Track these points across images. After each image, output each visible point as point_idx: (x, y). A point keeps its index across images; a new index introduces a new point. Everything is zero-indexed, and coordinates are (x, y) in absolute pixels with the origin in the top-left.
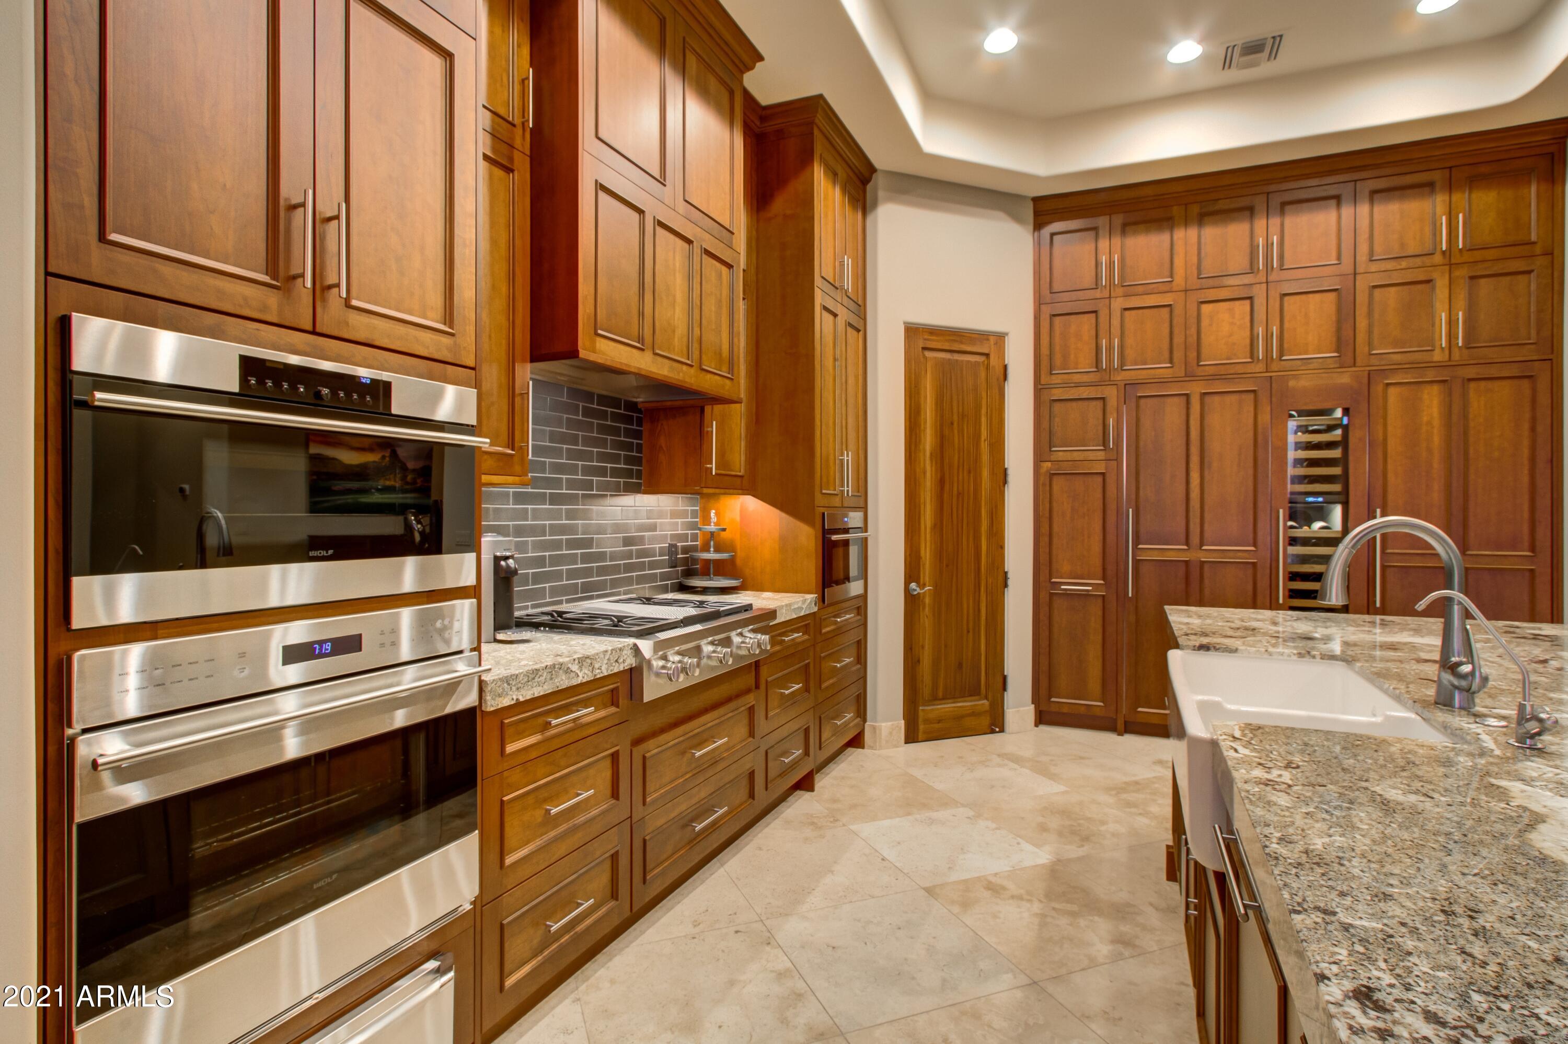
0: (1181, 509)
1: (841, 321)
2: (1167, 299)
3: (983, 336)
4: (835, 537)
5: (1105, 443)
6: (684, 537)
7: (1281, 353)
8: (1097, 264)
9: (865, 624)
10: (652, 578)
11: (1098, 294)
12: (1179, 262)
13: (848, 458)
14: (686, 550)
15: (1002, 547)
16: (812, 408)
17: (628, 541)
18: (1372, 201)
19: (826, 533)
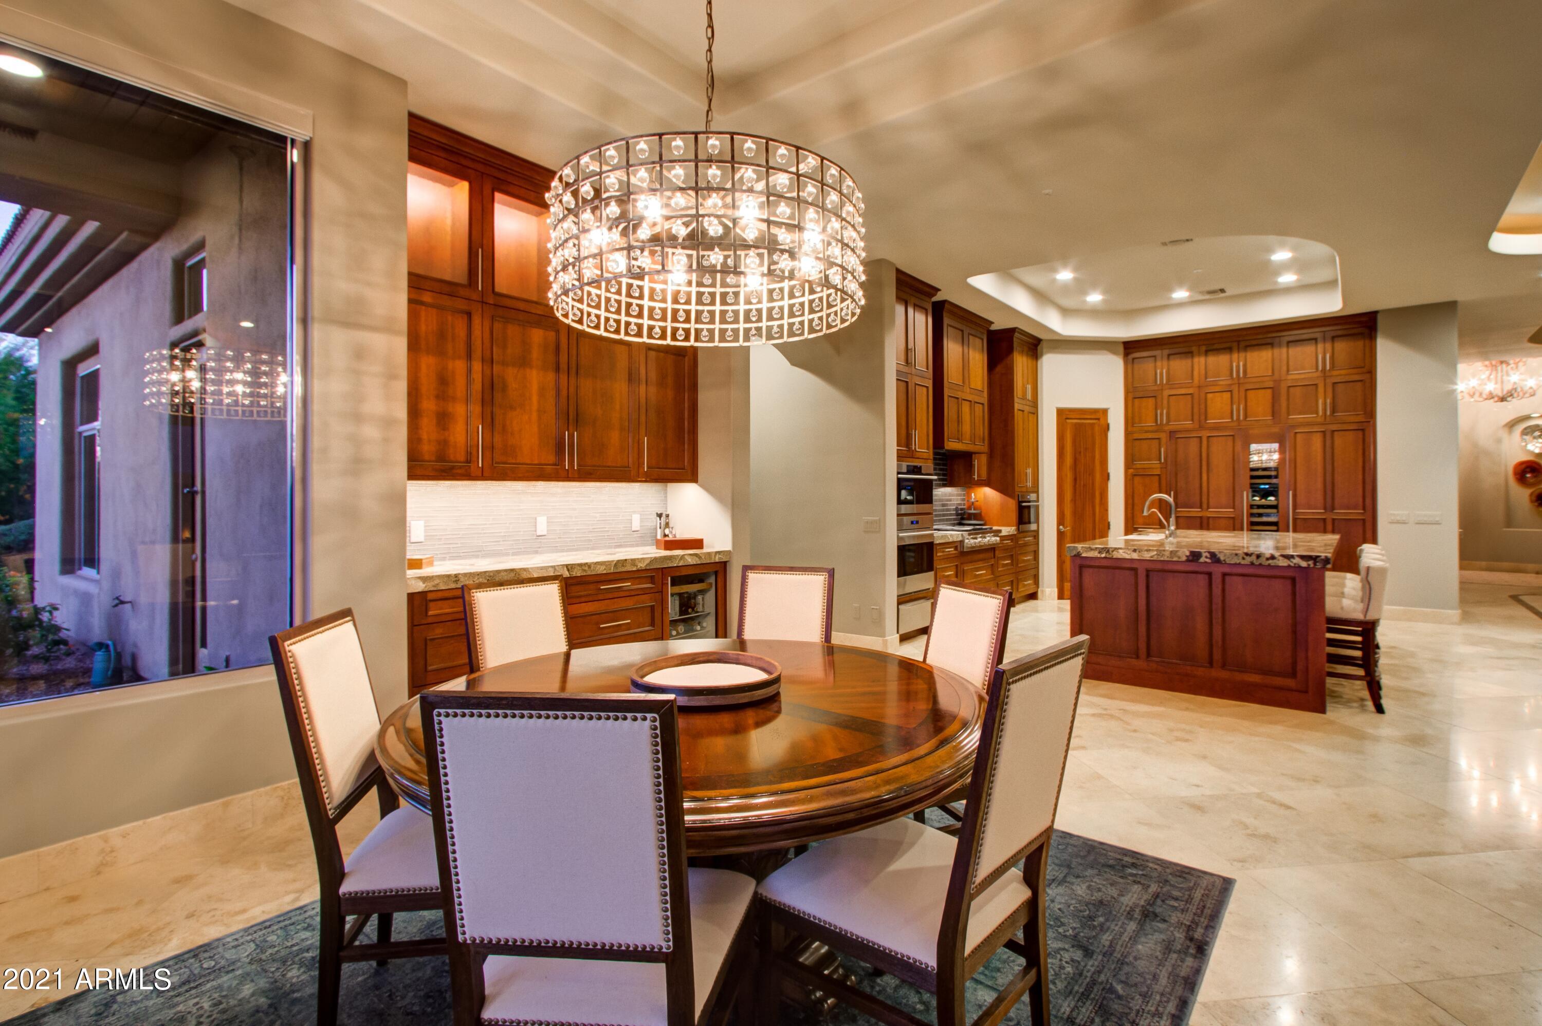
0: (1198, 491)
1: (1026, 412)
2: (1190, 391)
3: (1095, 411)
4: (1024, 504)
5: (1160, 460)
6: (960, 504)
7: (1246, 416)
8: (1156, 374)
9: (1038, 544)
10: (950, 520)
11: (1156, 388)
12: (1196, 373)
13: (1029, 471)
14: (962, 509)
15: (1107, 510)
16: (1013, 451)
17: (943, 505)
18: (1288, 346)
19: (1020, 502)
